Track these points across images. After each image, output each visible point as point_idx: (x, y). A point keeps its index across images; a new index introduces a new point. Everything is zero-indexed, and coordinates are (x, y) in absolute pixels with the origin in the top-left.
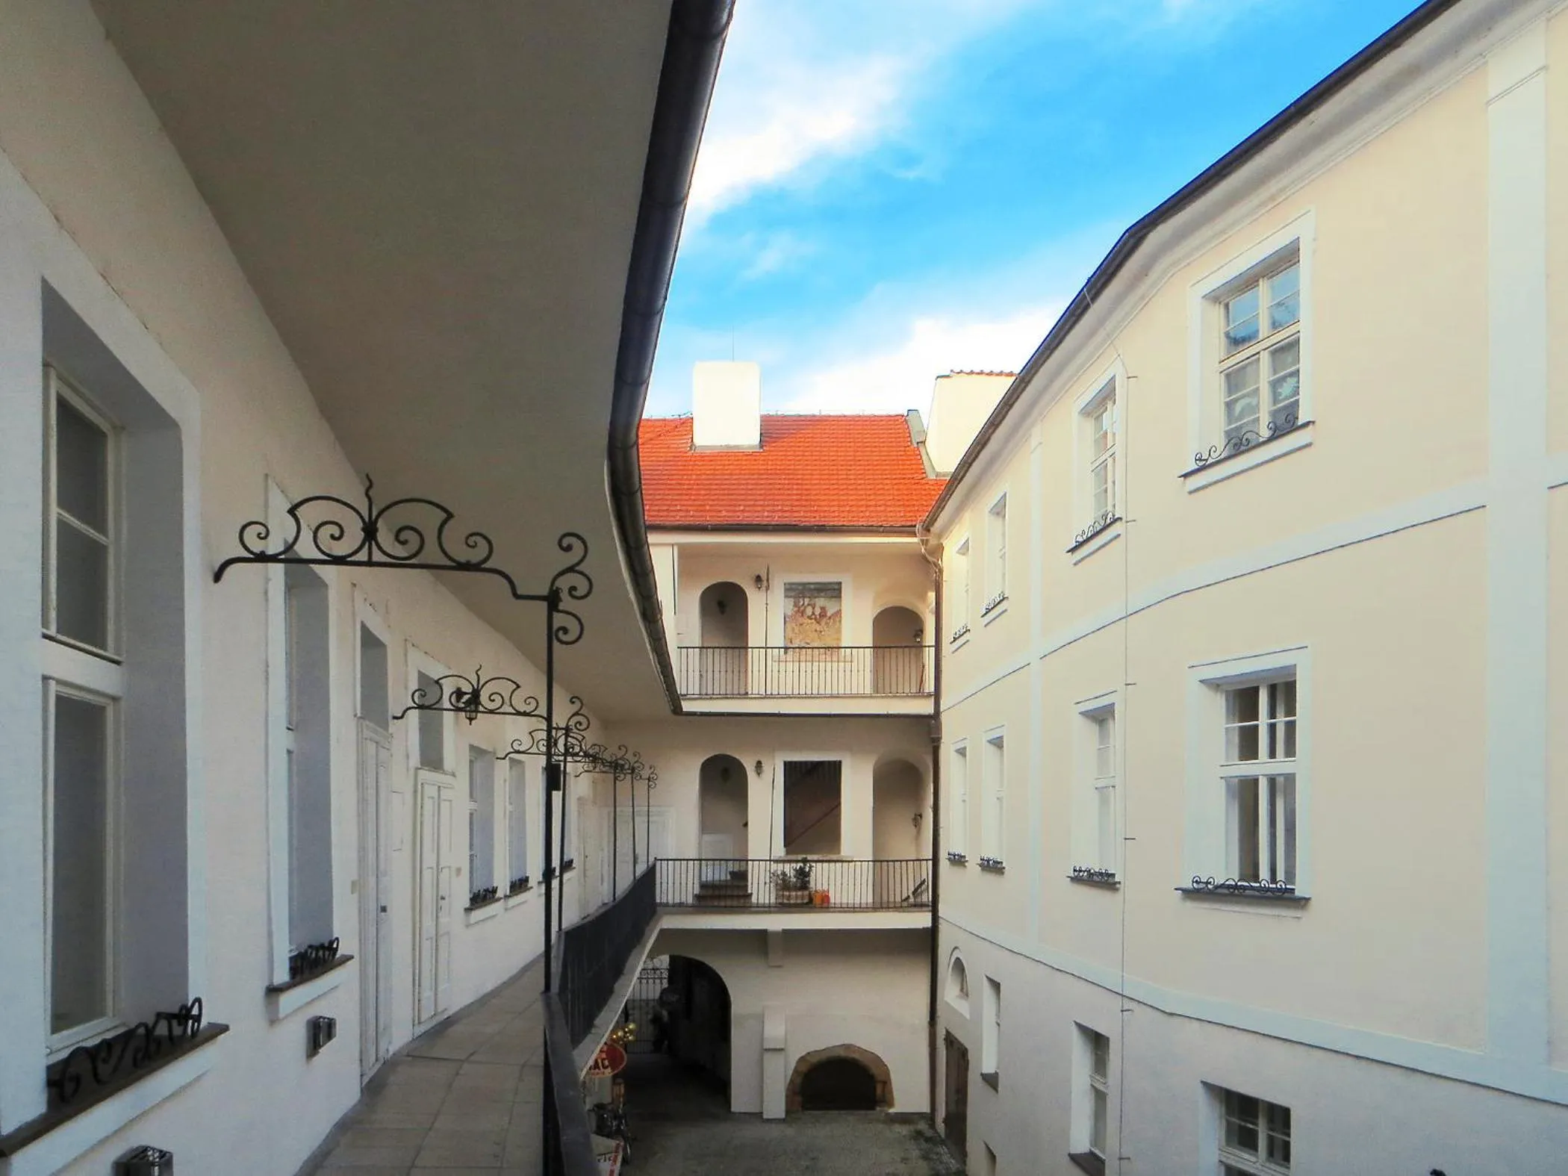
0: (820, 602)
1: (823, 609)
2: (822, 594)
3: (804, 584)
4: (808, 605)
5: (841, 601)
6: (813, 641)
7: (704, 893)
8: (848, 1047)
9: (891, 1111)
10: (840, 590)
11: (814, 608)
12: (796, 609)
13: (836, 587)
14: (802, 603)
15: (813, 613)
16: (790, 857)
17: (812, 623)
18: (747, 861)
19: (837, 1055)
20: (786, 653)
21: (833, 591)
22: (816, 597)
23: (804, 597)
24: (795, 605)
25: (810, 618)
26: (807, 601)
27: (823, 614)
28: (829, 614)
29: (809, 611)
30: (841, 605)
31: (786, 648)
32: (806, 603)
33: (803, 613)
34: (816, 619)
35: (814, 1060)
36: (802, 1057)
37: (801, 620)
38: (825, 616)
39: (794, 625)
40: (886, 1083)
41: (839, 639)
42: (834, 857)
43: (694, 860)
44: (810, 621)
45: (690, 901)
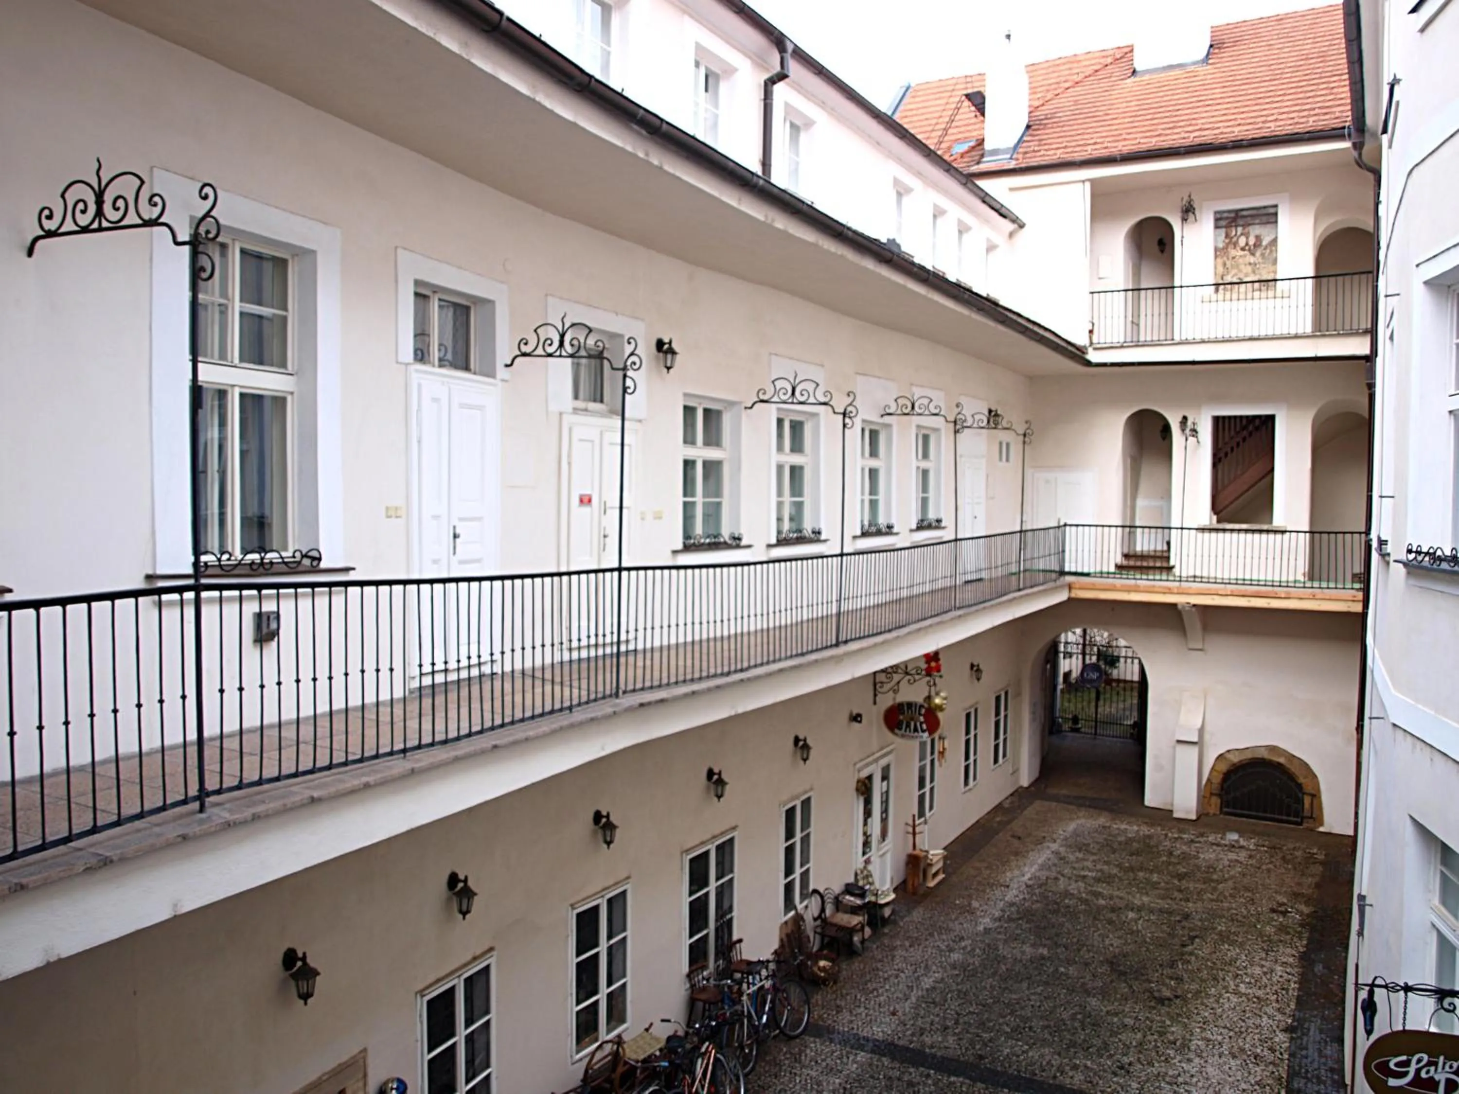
0: (1255, 230)
1: (1258, 238)
2: (1257, 221)
3: (1237, 211)
4: (1242, 234)
5: (1277, 227)
6: (1247, 275)
7: (1125, 563)
8: (1273, 749)
9: (1321, 829)
10: (1276, 214)
11: (1247, 238)
12: (1227, 241)
13: (1272, 210)
14: (1234, 233)
15: (1247, 244)
16: (1221, 526)
17: (1245, 256)
18: (1170, 528)
19: (1260, 756)
20: (1217, 291)
21: (1269, 216)
22: (1250, 225)
23: (1236, 226)
24: (1227, 236)
25: (1243, 249)
26: (1240, 229)
27: (1257, 245)
28: (1264, 243)
29: (1242, 241)
30: (1277, 233)
31: (1217, 285)
32: (1239, 233)
33: (1235, 244)
34: (1249, 250)
35: (1235, 759)
36: (1221, 755)
37: (1233, 252)
38: (1260, 245)
39: (1225, 258)
40: (1316, 796)
41: (1275, 272)
42: (1265, 527)
43: (1117, 526)
44: (1242, 253)
45: (1112, 569)
